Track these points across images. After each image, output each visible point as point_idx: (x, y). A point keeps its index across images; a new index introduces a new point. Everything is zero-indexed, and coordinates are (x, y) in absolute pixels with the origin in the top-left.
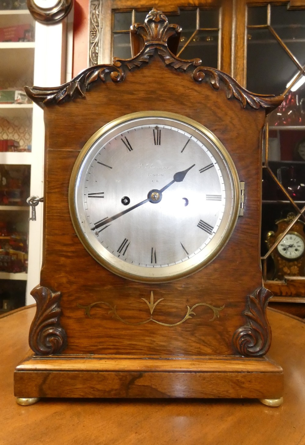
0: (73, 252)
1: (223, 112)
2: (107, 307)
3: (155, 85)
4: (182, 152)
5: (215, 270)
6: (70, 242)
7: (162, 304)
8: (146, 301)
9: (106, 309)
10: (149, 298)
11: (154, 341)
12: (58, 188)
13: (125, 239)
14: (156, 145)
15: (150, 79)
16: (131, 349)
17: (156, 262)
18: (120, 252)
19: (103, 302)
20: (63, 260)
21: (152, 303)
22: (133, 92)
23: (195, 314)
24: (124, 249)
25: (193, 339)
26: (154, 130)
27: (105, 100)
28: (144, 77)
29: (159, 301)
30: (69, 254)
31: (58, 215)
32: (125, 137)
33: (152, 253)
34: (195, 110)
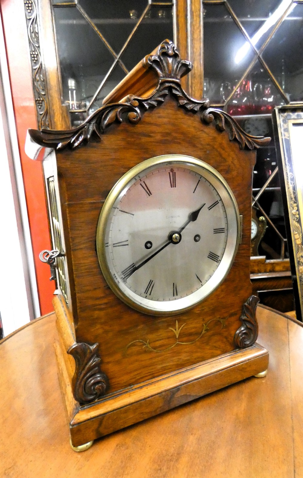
0: (106, 304)
1: (226, 154)
2: (141, 344)
3: (170, 127)
4: (194, 192)
5: (222, 291)
6: (102, 295)
7: (184, 328)
8: (172, 329)
9: (140, 345)
10: (175, 326)
11: (180, 359)
13: (151, 280)
14: (173, 188)
15: (165, 120)
16: (164, 371)
17: (177, 295)
18: (147, 293)
19: (138, 341)
20: (96, 314)
21: (177, 329)
22: (150, 134)
23: (209, 329)
24: (150, 289)
25: (208, 347)
26: (169, 173)
27: (123, 143)
28: (159, 117)
29: (182, 326)
30: (103, 306)
31: (86, 271)
32: (144, 182)
33: (174, 288)
34: (205, 152)
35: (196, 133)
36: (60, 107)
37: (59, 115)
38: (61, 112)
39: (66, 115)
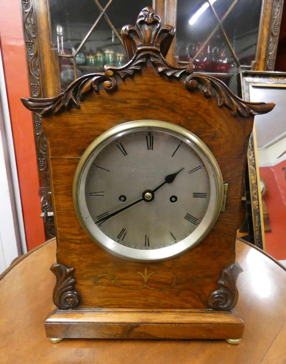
0: (81, 240)
1: (213, 120)
2: (111, 278)
4: (172, 156)
6: (77, 233)
7: (153, 275)
8: (141, 274)
9: (110, 279)
10: (144, 272)
11: (148, 300)
12: (62, 190)
13: (123, 229)
14: (149, 150)
15: (143, 87)
16: (131, 305)
17: (149, 246)
18: (119, 239)
19: (107, 275)
20: (73, 246)
21: (146, 275)
22: (126, 101)
23: (180, 283)
24: (123, 236)
25: (178, 298)
26: (147, 136)
28: (137, 84)
29: (151, 274)
30: (78, 241)
31: (66, 212)
32: (120, 143)
33: (146, 239)
34: (187, 117)
35: (177, 99)
36: (49, 51)
37: (48, 58)
38: (50, 55)
39: (54, 59)
